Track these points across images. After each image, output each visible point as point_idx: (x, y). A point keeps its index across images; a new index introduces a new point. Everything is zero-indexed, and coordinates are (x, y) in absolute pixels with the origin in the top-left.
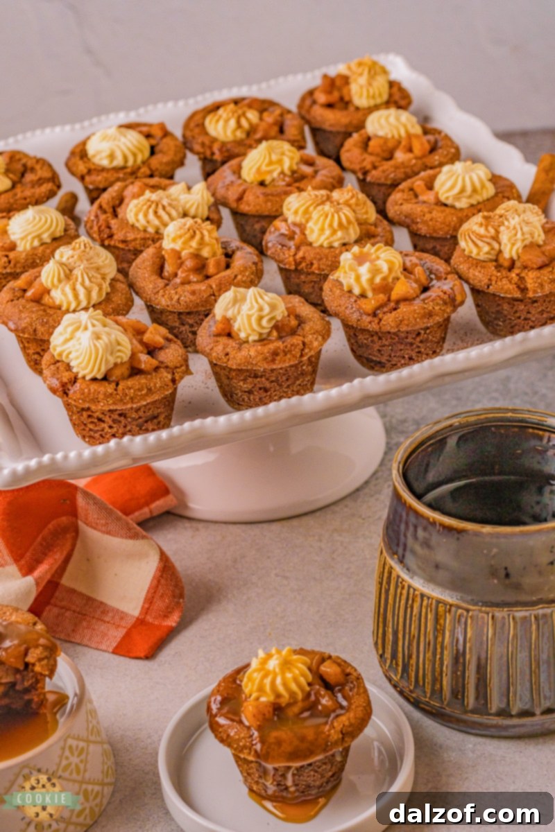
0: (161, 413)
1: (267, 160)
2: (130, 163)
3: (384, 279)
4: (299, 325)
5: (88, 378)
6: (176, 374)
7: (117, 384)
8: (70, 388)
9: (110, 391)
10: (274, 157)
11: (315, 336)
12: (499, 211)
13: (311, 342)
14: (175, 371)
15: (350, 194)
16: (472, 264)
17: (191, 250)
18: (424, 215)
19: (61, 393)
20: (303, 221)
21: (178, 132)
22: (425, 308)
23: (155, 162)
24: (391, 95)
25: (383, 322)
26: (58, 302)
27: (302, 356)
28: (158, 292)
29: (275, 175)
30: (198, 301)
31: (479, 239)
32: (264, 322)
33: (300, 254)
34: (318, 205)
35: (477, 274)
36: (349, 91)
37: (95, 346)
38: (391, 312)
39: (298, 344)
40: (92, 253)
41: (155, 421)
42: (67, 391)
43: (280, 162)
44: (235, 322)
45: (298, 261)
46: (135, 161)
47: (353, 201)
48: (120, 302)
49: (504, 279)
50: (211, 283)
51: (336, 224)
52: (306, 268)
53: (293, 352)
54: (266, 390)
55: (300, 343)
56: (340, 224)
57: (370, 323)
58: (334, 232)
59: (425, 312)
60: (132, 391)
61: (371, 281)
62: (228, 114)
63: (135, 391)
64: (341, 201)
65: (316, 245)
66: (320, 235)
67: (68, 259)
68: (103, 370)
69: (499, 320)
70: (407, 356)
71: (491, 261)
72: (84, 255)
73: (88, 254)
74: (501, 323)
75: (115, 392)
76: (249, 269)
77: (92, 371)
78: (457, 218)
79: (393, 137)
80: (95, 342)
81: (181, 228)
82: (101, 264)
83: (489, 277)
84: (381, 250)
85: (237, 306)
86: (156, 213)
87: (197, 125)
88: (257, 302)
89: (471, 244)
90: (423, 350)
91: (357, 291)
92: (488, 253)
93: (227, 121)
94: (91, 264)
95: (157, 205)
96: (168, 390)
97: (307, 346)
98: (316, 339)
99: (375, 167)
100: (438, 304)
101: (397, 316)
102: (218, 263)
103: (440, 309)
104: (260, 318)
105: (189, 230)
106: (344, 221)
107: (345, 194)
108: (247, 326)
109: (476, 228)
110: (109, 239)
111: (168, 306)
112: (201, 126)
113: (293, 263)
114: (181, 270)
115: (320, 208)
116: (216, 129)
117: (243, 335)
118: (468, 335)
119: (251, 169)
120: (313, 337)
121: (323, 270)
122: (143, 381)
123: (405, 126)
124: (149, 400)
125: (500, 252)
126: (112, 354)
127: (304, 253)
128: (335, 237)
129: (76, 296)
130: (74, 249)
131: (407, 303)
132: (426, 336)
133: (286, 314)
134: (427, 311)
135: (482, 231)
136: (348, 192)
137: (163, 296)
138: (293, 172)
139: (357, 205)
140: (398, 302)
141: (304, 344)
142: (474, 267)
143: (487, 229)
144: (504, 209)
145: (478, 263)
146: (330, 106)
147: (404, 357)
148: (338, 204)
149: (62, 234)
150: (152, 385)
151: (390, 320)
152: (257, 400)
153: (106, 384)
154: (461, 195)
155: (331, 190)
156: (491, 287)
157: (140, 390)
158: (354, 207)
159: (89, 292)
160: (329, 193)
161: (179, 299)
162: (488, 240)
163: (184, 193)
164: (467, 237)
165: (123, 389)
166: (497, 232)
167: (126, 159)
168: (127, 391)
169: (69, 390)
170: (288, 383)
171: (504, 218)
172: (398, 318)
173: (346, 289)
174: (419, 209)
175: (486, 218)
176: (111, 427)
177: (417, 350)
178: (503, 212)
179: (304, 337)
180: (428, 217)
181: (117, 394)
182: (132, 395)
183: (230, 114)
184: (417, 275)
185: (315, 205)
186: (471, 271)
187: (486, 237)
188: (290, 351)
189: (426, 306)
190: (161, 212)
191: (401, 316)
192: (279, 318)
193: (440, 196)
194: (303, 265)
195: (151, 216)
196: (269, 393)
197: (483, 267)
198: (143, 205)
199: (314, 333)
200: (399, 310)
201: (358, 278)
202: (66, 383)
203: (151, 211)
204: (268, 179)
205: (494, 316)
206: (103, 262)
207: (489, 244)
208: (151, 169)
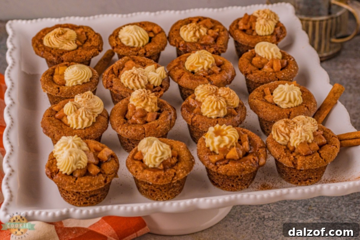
0: (99, 194)
1: (197, 61)
2: (137, 45)
3: (226, 146)
4: (177, 162)
5: (64, 173)
6: (108, 178)
7: (76, 179)
8: (54, 175)
9: (72, 182)
10: (201, 61)
11: (182, 170)
12: (295, 120)
13: (179, 173)
14: (108, 176)
15: (227, 92)
16: (274, 145)
17: (141, 107)
18: (263, 109)
19: (50, 177)
20: (202, 101)
21: (167, 31)
22: (241, 166)
23: (148, 47)
24: (275, 31)
25: (219, 169)
26: (69, 123)
27: (173, 180)
28: (119, 126)
29: (200, 69)
30: (136, 135)
31: (280, 133)
32: (157, 160)
33: (195, 118)
34: (210, 95)
35: (275, 151)
36: (255, 25)
37: (68, 159)
38: (224, 165)
39: (172, 174)
40: (91, 100)
41: (96, 197)
42: (53, 176)
43: (203, 63)
44: (145, 155)
45: (193, 121)
46: (139, 45)
47: (227, 96)
48: (99, 128)
49: (287, 158)
50: (145, 127)
51: (214, 107)
52: (196, 126)
53: (168, 178)
54: (154, 191)
55: (173, 173)
56: (217, 108)
57: (213, 168)
58: (213, 111)
59: (241, 168)
60: (82, 184)
61: (218, 146)
62: (191, 29)
63: (84, 184)
64: (222, 95)
65: (204, 115)
66: (206, 111)
67: (79, 102)
68: (70, 171)
69: (284, 173)
70: (231, 185)
71: (284, 145)
72: (87, 101)
73: (89, 101)
74: (284, 175)
75: (74, 183)
76: (166, 122)
77: (65, 170)
78: (278, 114)
79: (265, 58)
80: (69, 157)
81: (138, 95)
82: (94, 107)
83: (280, 154)
84: (229, 130)
85: (147, 148)
86: (134, 80)
87: (176, 30)
88: (156, 149)
89: (275, 134)
90: (239, 184)
91: (211, 149)
92: (283, 141)
93: (189, 32)
94: (90, 106)
95: (136, 76)
96: (101, 186)
97: (176, 176)
98: (183, 172)
99: (251, 73)
100: (249, 165)
101: (226, 168)
102: (153, 116)
103: (249, 168)
104: (156, 157)
105: (142, 96)
106: (219, 106)
107: (225, 91)
108: (149, 160)
109: (280, 127)
110: (111, 88)
111: (122, 134)
112: (178, 31)
113: (191, 122)
114: (134, 116)
115: (210, 97)
116: (183, 34)
117: (146, 163)
118: (269, 175)
119: (189, 63)
120: (181, 171)
121: (204, 129)
122: (89, 180)
123: (272, 54)
124: (90, 190)
125: (289, 142)
126: (75, 164)
127: (196, 119)
128: (213, 113)
129: (77, 122)
130: (83, 97)
131: (234, 161)
132: (241, 178)
133: (171, 156)
134: (242, 168)
135: (282, 129)
136: (226, 90)
137: (121, 129)
138: (209, 69)
139: (229, 98)
140: (230, 160)
141: (175, 174)
142: (275, 147)
143: (285, 129)
144: (297, 119)
145: (278, 145)
146: (244, 31)
147: (229, 185)
148: (220, 96)
149: (89, 80)
150: (93, 182)
151: (223, 169)
152: (150, 194)
153: (71, 177)
154: (283, 102)
155: (219, 87)
156: (280, 159)
157: (86, 184)
158: (227, 99)
159: (83, 121)
160: (217, 88)
161: (127, 132)
162: (284, 135)
163: (152, 71)
164: (275, 130)
165: (78, 182)
166: (290, 132)
167: (134, 43)
168: (80, 184)
169: (54, 176)
170: (165, 190)
171: (295, 124)
172: (226, 169)
173: (207, 146)
174: (262, 104)
175: (287, 122)
176: (72, 196)
177: (236, 183)
178: (296, 120)
179: (176, 170)
180: (264, 110)
181: (75, 184)
182: (82, 186)
183: (192, 29)
184: (244, 147)
185: (208, 94)
186: (273, 148)
187: (284, 133)
188: (167, 177)
189: (242, 165)
190: (136, 81)
191: (228, 168)
192: (165, 159)
193: (274, 99)
194: (195, 124)
195: (131, 82)
196: (155, 193)
197: (279, 148)
198: (129, 75)
199: (182, 169)
200: (228, 165)
201: (213, 143)
202: (53, 173)
203: (132, 79)
204: (196, 71)
205: (281, 171)
206: (96, 106)
207: (284, 136)
208: (146, 51)
